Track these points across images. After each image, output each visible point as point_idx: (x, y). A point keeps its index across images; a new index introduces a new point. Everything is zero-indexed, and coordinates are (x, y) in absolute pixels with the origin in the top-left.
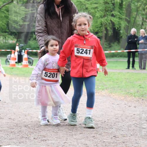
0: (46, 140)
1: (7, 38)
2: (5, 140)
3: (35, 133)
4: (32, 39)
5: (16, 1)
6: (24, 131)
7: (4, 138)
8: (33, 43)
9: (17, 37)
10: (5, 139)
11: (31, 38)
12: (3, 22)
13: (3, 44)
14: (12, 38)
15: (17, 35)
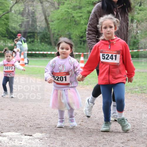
0: (40, 128)
1: (6, 42)
2: (6, 128)
3: (31, 122)
6: (22, 120)
7: (5, 126)
12: (3, 28)
14: (11, 42)
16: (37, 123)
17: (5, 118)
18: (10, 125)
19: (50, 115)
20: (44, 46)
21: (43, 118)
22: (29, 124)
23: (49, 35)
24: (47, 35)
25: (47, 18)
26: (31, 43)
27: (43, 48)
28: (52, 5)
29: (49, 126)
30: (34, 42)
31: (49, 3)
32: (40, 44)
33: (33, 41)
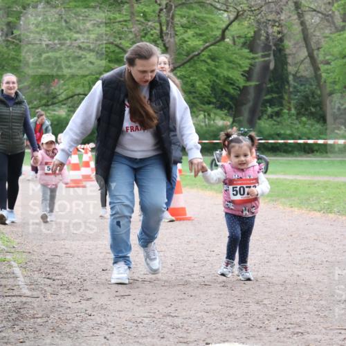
0: (302, 333)
1: (212, 115)
2: (216, 332)
3: (278, 318)
4: (265, 117)
5: (231, 37)
6: (256, 313)
7: (214, 327)
8: (267, 126)
9: (233, 113)
10: (215, 329)
11: (262, 115)
12: (203, 82)
13: (205, 128)
14: (224, 116)
15: (234, 109)
16: (294, 320)
17: (214, 307)
18: (226, 325)
19: (327, 300)
20: (307, 126)
21: (310, 308)
22: (274, 322)
23: (319, 96)
24: (313, 97)
25: (315, 52)
26: (274, 118)
27: (305, 130)
28: (328, 21)
29: (325, 329)
30: (282, 116)
31: (320, 15)
32: (297, 119)
33: (278, 114)
